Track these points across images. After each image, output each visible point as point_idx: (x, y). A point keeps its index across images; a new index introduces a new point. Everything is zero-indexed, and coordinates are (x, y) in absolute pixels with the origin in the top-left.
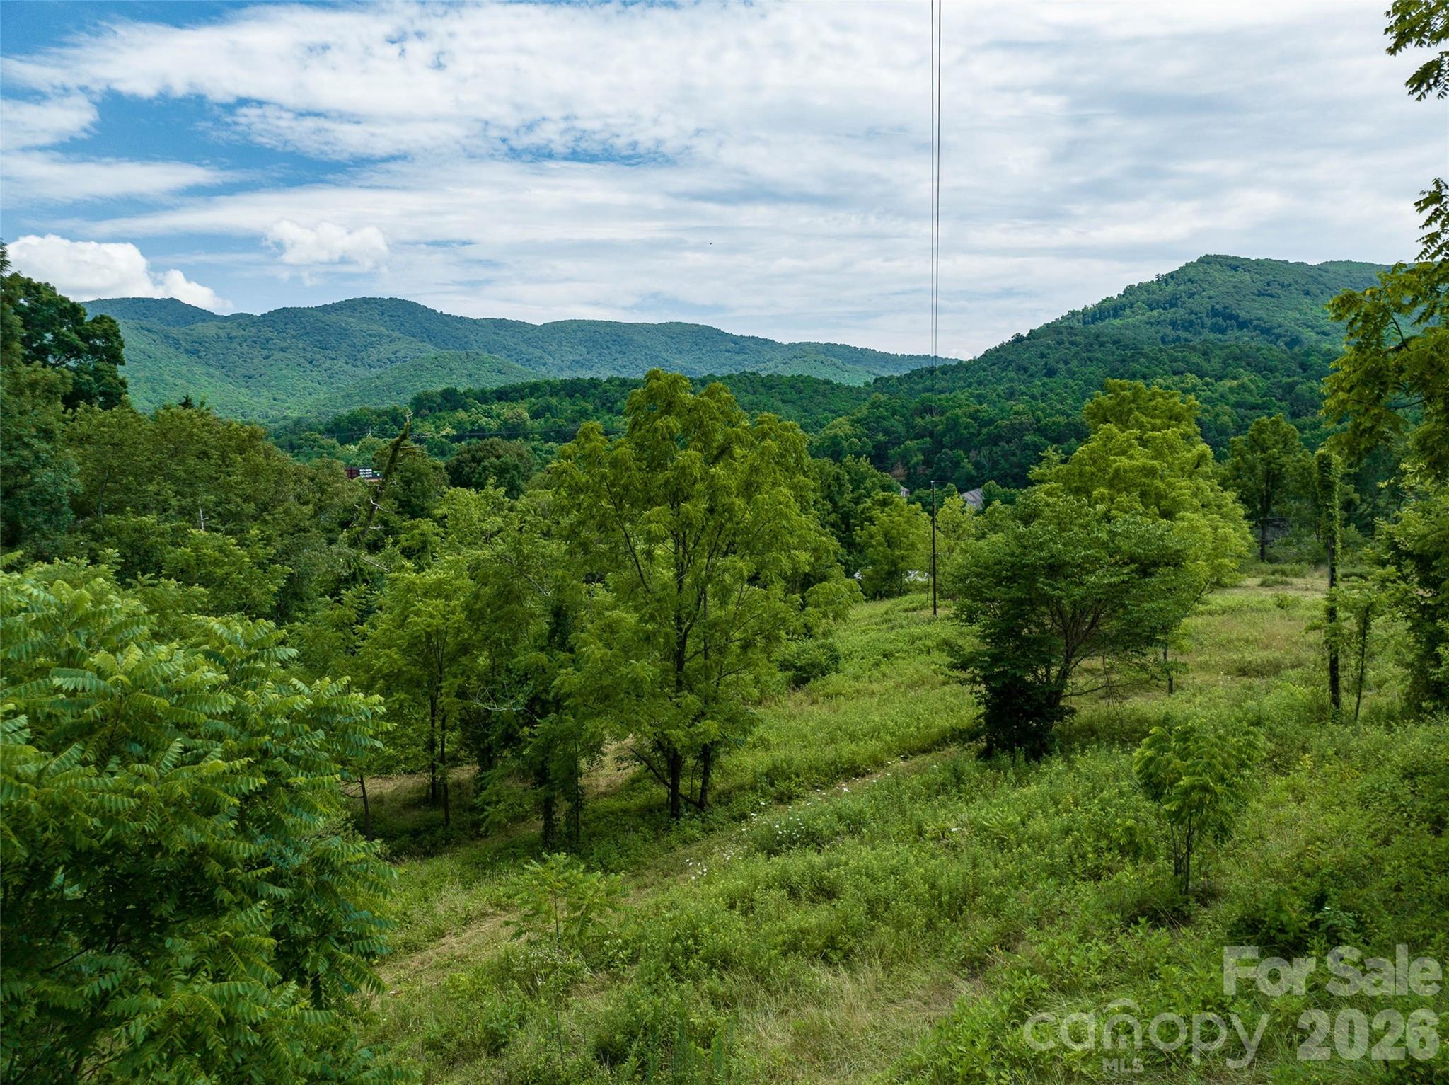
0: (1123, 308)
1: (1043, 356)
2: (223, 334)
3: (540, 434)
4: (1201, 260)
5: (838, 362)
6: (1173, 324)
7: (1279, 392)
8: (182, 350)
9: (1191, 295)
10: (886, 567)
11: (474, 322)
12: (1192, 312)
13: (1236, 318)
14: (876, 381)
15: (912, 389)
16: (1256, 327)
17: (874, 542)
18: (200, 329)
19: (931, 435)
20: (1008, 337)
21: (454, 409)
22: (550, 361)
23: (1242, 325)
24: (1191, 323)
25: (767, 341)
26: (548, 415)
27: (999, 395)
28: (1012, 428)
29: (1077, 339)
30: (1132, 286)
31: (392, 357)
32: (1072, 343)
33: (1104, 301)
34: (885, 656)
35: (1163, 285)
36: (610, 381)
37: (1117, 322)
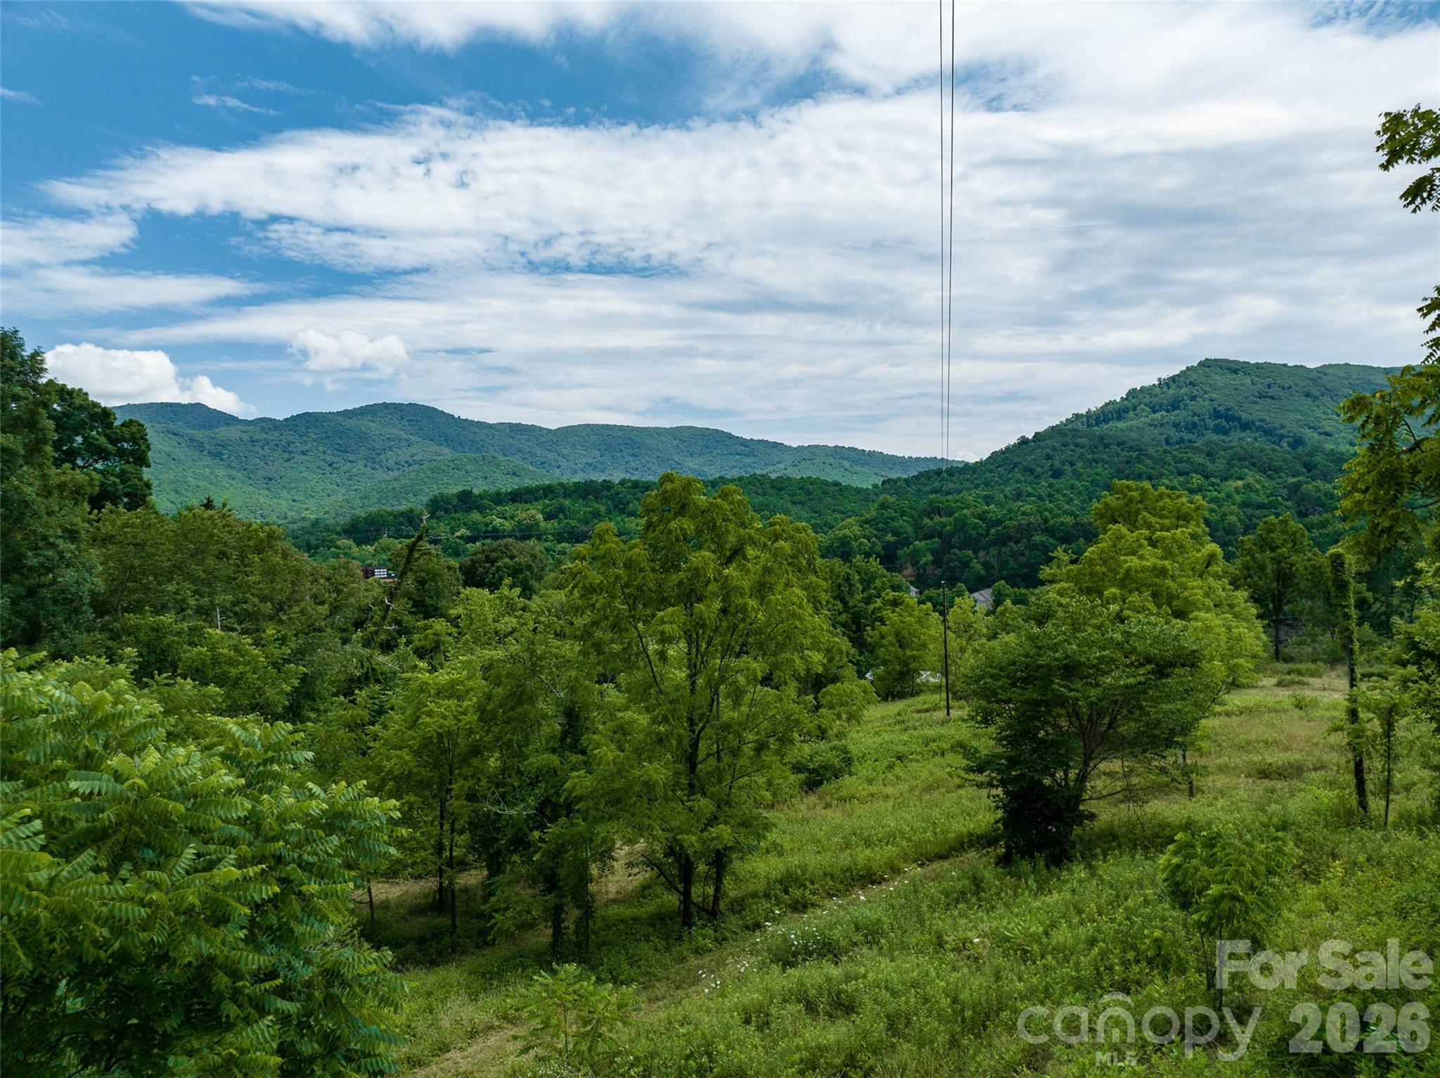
0: (1126, 410)
1: (1049, 457)
2: (245, 436)
3: (553, 535)
4: (1202, 364)
5: (847, 464)
6: (1176, 426)
7: (1285, 492)
8: (206, 453)
9: (1193, 398)
10: (898, 668)
11: (491, 426)
12: (1195, 415)
13: (1239, 419)
14: (884, 483)
15: (920, 490)
16: (1258, 429)
17: (885, 642)
18: (224, 432)
19: (940, 536)
20: (1013, 440)
21: (469, 510)
22: (564, 464)
23: (1245, 426)
24: (1194, 425)
25: (776, 444)
26: (561, 516)
27: (1006, 496)
28: (1020, 529)
29: (1083, 441)
30: (1134, 390)
31: (410, 460)
32: (1077, 445)
33: (1107, 404)
34: (899, 758)
35: (1165, 389)
36: (623, 482)
37: (1121, 425)
